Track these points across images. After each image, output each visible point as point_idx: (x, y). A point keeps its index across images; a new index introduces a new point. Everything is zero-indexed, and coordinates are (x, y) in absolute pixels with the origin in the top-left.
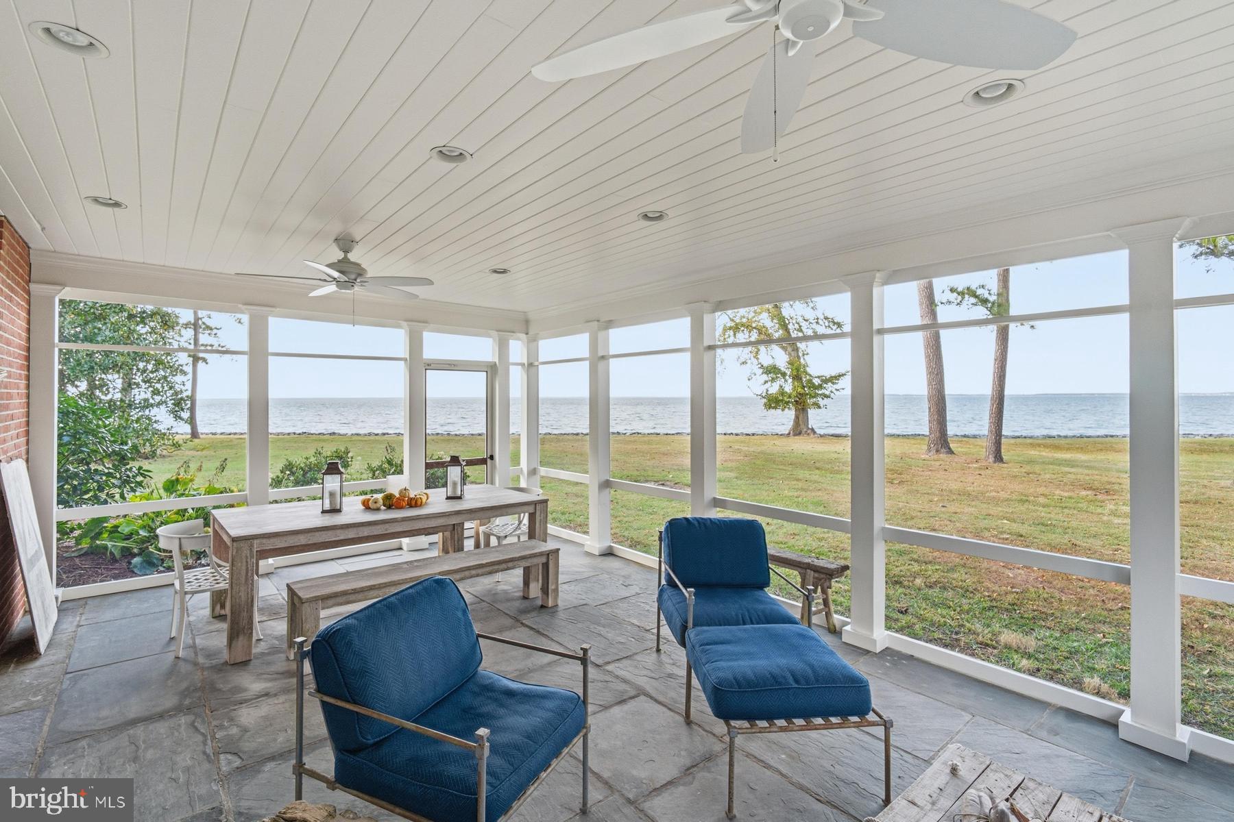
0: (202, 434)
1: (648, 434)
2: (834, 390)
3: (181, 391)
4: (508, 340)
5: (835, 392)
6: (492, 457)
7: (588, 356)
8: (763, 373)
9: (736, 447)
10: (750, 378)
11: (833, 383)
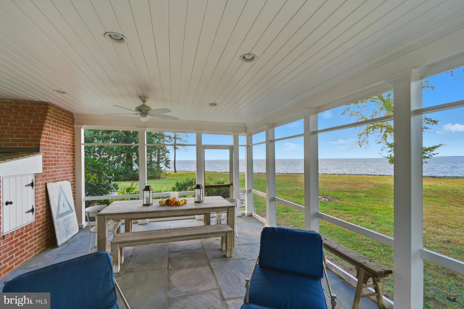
0: (177, 171)
1: (330, 174)
2: (431, 154)
3: (168, 158)
4: (238, 136)
5: (432, 155)
6: (232, 184)
7: (265, 141)
8: (388, 147)
9: (371, 181)
10: (382, 149)
11: (431, 151)
